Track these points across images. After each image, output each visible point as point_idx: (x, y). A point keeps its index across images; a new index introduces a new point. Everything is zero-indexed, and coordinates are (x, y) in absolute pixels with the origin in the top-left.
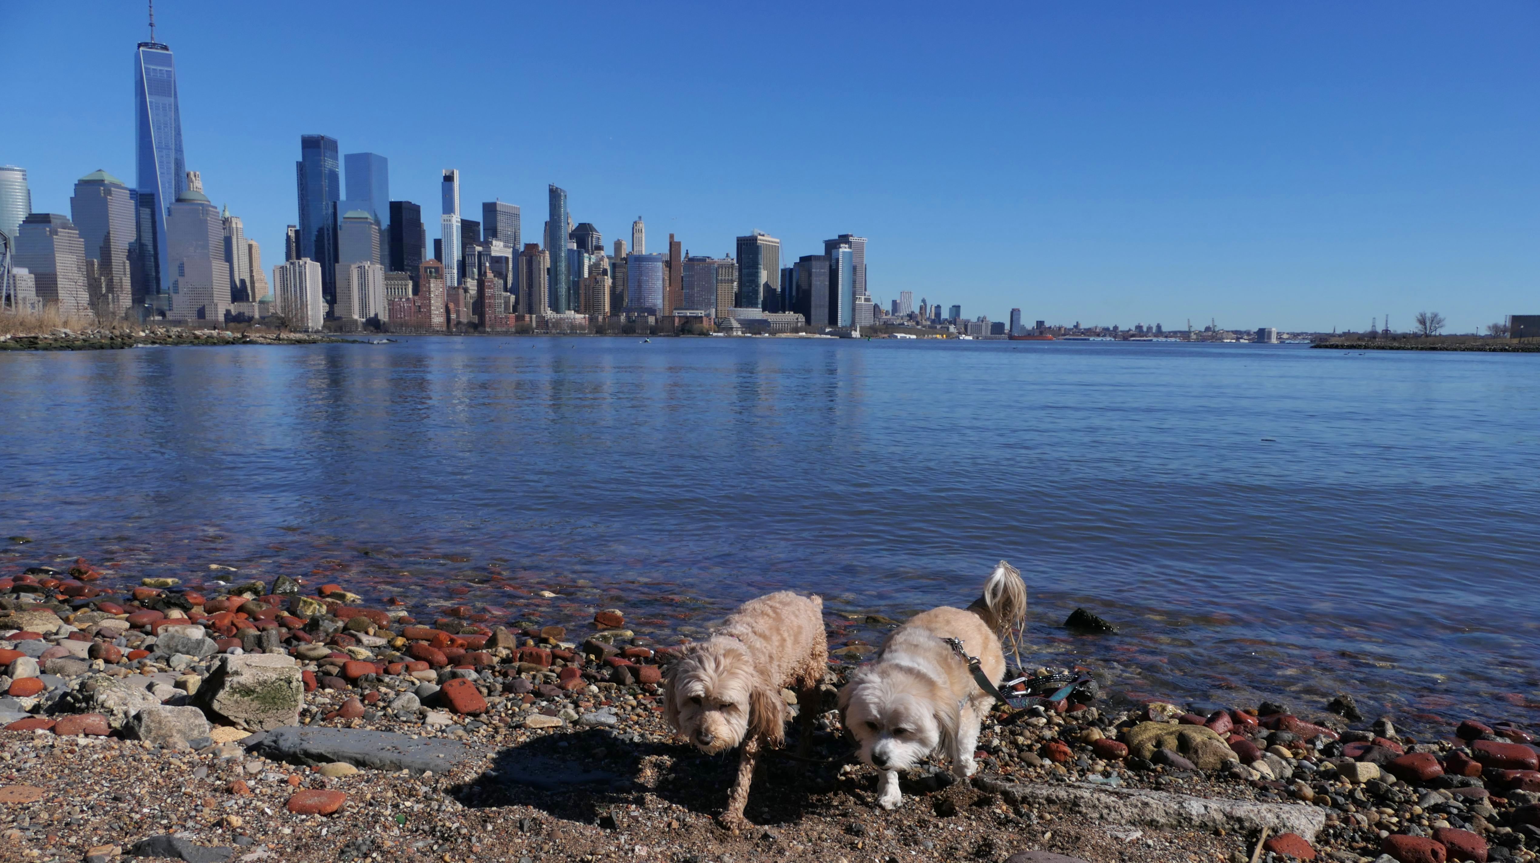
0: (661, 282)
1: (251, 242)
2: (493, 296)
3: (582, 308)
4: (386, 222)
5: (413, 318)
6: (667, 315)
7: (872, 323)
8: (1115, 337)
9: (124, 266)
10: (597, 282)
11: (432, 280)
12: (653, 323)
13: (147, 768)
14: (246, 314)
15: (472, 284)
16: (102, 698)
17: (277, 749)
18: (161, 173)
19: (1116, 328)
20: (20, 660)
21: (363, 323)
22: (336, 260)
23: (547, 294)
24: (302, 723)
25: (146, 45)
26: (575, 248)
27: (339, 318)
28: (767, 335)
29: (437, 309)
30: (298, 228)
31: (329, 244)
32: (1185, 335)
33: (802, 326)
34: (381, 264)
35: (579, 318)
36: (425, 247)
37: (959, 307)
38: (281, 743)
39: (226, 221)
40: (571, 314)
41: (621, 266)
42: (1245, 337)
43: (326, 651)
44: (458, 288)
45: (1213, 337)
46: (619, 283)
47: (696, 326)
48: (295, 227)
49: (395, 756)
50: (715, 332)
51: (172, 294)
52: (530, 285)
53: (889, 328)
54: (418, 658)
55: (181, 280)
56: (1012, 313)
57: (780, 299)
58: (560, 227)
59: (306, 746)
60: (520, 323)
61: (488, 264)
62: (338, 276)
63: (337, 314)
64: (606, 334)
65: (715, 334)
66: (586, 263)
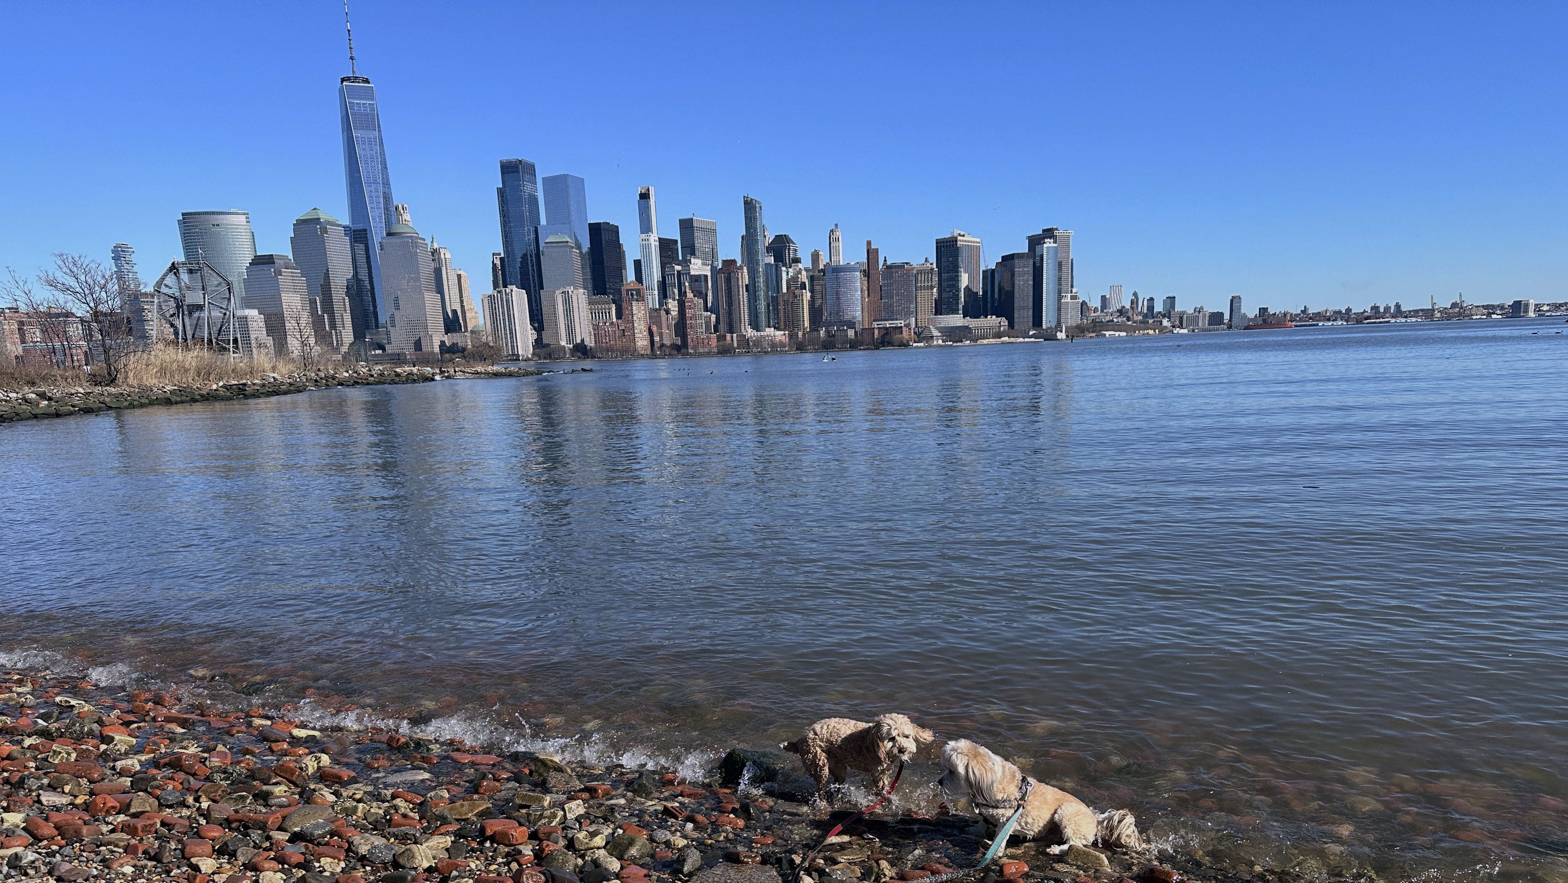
0: (859, 293)
1: (459, 272)
2: (694, 317)
3: (782, 324)
4: (586, 245)
5: (618, 342)
6: (867, 327)
7: (1079, 322)
8: (1347, 321)
9: (344, 302)
10: (796, 297)
11: (634, 303)
12: (853, 337)
14: (460, 346)
15: (673, 305)
18: (372, 208)
19: (1349, 310)
21: (570, 350)
22: (541, 287)
23: (746, 312)
25: (348, 79)
26: (773, 262)
27: (548, 345)
28: (968, 342)
29: (641, 332)
30: (502, 255)
31: (533, 270)
32: (1428, 314)
33: (1004, 331)
34: (584, 289)
35: (780, 335)
36: (625, 269)
37: (1174, 298)
39: (435, 252)
40: (770, 331)
41: (819, 279)
42: (1498, 312)
44: (659, 309)
45: (1459, 314)
46: (818, 296)
47: (896, 337)
48: (499, 254)
50: (915, 342)
51: (390, 328)
52: (730, 304)
53: (1098, 326)
55: (396, 313)
56: (1232, 301)
57: (981, 303)
58: (756, 241)
60: (721, 343)
61: (687, 284)
62: (544, 303)
63: (545, 341)
64: (806, 351)
65: (915, 345)
66: (784, 275)
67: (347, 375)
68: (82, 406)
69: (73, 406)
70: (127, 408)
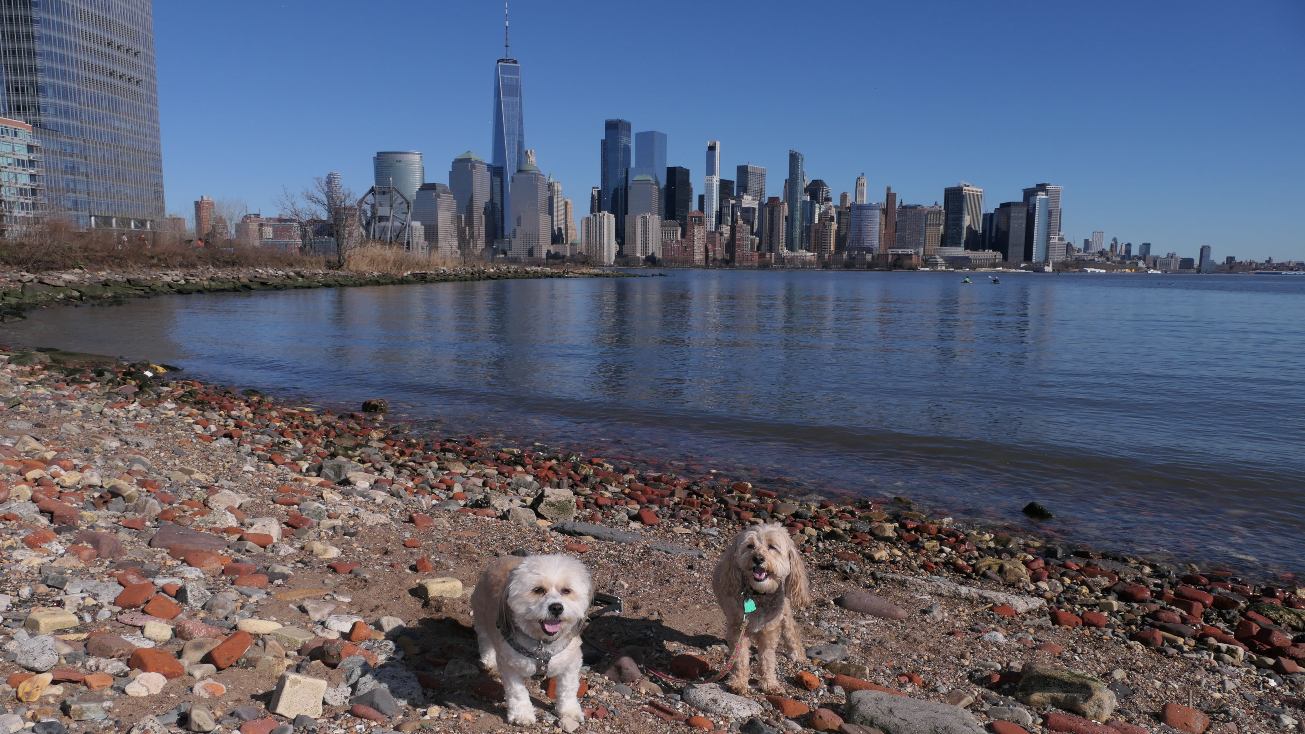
0: (878, 226)
1: (567, 200)
2: (742, 239)
3: (812, 247)
4: (663, 182)
5: (681, 256)
6: (882, 253)
7: (1065, 259)
9: (481, 219)
10: (825, 227)
11: (696, 227)
12: (870, 260)
13: (513, 530)
14: (561, 254)
15: (726, 229)
16: (493, 502)
17: (563, 529)
18: (509, 152)
20: (456, 485)
21: (643, 260)
22: (626, 213)
23: (784, 237)
24: (574, 521)
25: (502, 60)
26: (809, 200)
27: (627, 256)
29: (699, 249)
30: (600, 189)
31: (622, 200)
33: (999, 262)
34: (659, 215)
35: (810, 255)
36: (691, 201)
37: (1149, 244)
38: (565, 527)
39: (550, 185)
40: (803, 252)
41: (845, 214)
43: (590, 492)
44: (715, 232)
46: (843, 227)
47: (907, 262)
48: (598, 188)
49: (611, 536)
50: (922, 267)
51: (512, 239)
52: (771, 230)
53: (1081, 264)
54: (632, 499)
55: (518, 228)
56: (1202, 250)
57: (980, 239)
58: (797, 184)
59: (575, 528)
60: (762, 259)
61: (739, 214)
62: (627, 225)
63: (625, 253)
64: (831, 269)
65: (922, 269)
66: (817, 211)
67: (492, 270)
68: (324, 283)
69: (318, 282)
70: (351, 286)
